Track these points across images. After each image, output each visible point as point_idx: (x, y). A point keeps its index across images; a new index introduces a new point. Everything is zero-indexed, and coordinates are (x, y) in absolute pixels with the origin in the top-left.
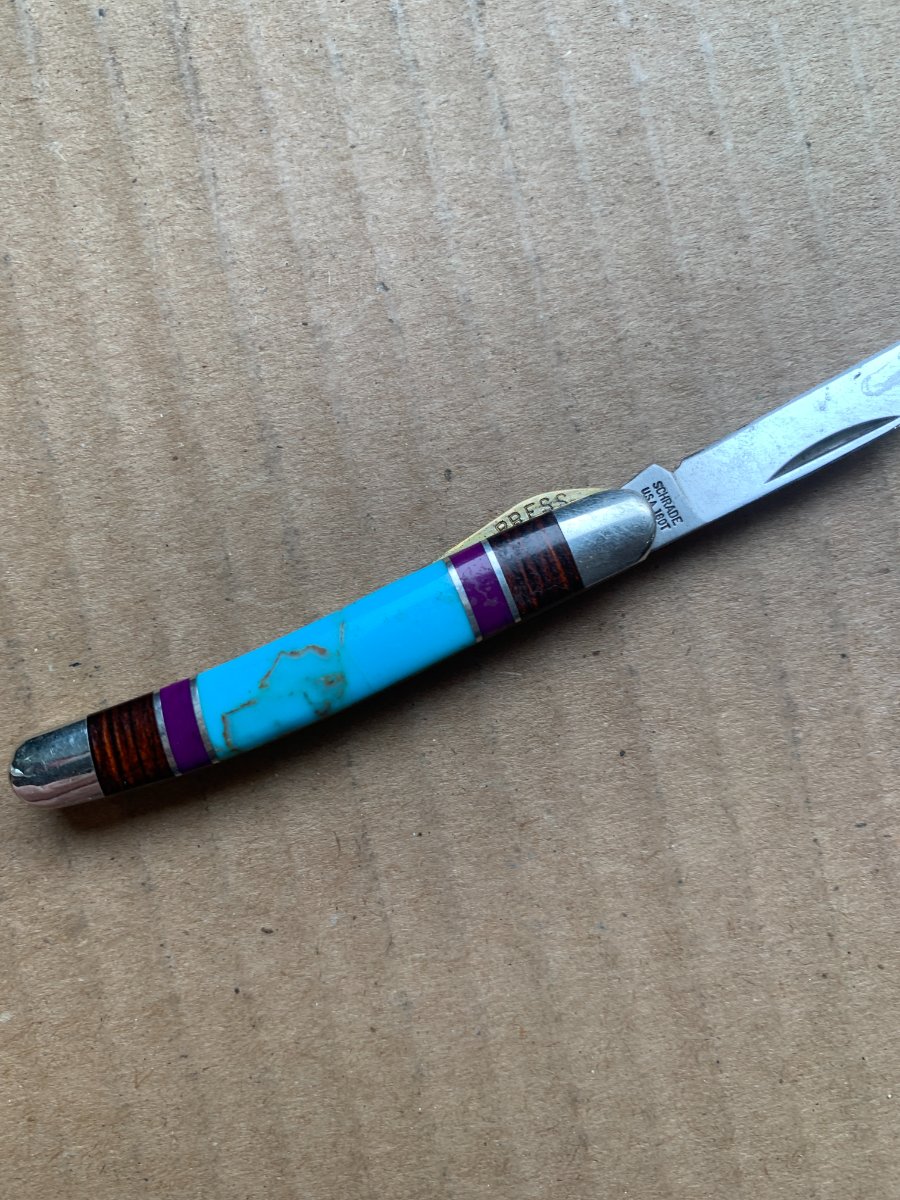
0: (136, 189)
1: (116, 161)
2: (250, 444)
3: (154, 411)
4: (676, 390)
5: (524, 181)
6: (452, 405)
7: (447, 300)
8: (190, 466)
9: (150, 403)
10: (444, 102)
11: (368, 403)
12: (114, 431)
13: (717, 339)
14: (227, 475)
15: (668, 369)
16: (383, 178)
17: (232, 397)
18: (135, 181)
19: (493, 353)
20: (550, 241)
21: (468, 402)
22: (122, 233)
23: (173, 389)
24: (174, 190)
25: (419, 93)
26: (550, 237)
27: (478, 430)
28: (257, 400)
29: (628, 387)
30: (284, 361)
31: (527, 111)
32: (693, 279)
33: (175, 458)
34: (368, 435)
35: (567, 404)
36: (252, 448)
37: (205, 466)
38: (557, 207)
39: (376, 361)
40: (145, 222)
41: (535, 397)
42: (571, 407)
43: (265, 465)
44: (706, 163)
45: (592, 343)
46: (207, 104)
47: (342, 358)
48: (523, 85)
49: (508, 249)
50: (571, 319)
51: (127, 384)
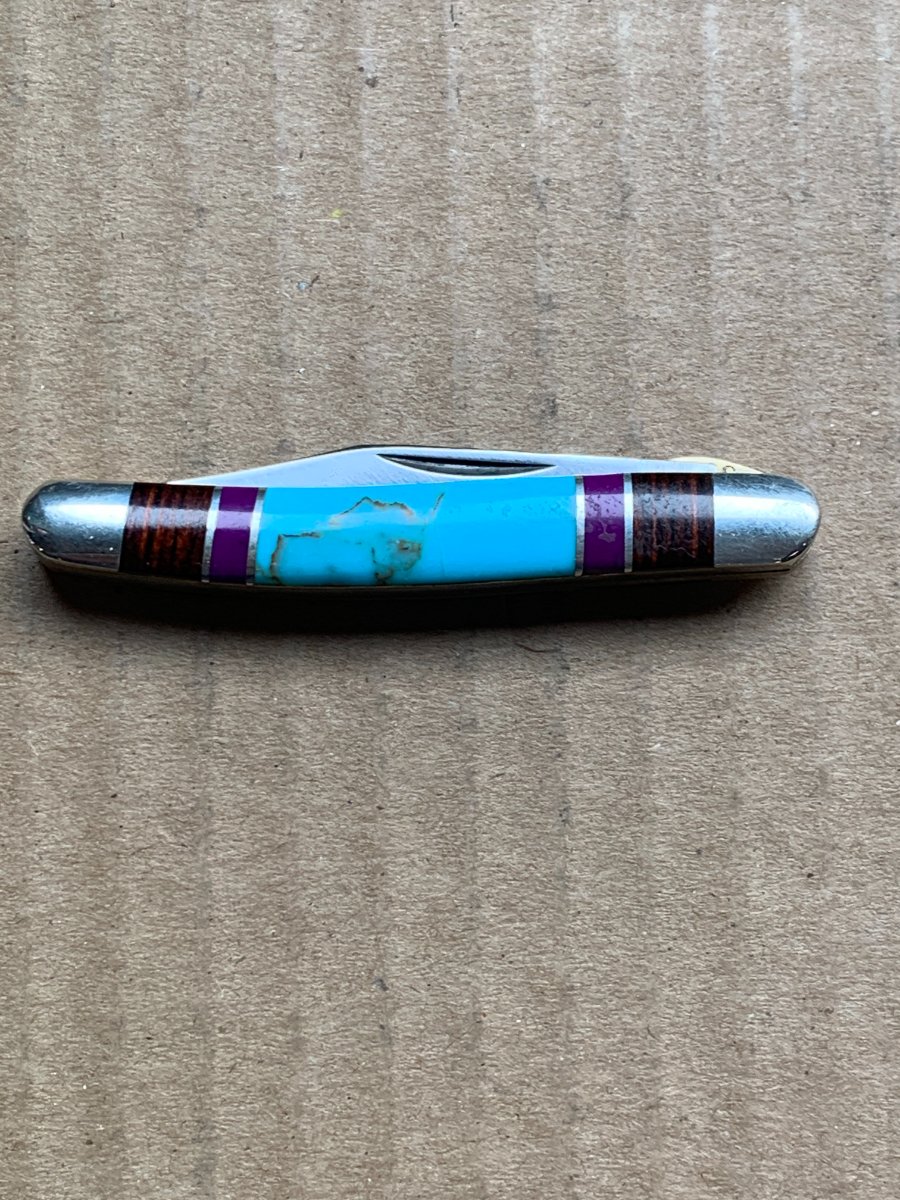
0: (113, 806)
1: (97, 767)
2: (182, 1144)
3: (77, 1079)
4: (708, 1182)
5: (573, 890)
6: (435, 1143)
7: (454, 1017)
8: (105, 1155)
9: (73, 1069)
10: (498, 776)
11: (333, 1121)
12: (25, 1095)
13: (769, 1130)
14: (146, 1176)
15: (704, 1154)
16: (407, 854)
17: (174, 1082)
18: (114, 796)
19: (496, 1091)
20: (589, 968)
21: (454, 1144)
22: (86, 854)
23: (105, 1058)
24: (159, 817)
25: (471, 759)
26: (591, 965)
27: (460, 1181)
28: (203, 1091)
29: (649, 1167)
30: (245, 1050)
31: (594, 807)
32: (753, 1051)
33: (90, 1143)
34: (326, 1159)
35: (573, 1172)
36: (183, 1148)
37: (124, 1159)
38: (605, 929)
39: (355, 1071)
40: (116, 848)
41: (536, 1155)
42: (577, 1176)
43: (195, 1173)
44: (797, 909)
45: (617, 1103)
46: (219, 723)
47: (315, 1061)
48: (596, 774)
49: (538, 968)
50: (596, 1069)
51: (52, 1041)
